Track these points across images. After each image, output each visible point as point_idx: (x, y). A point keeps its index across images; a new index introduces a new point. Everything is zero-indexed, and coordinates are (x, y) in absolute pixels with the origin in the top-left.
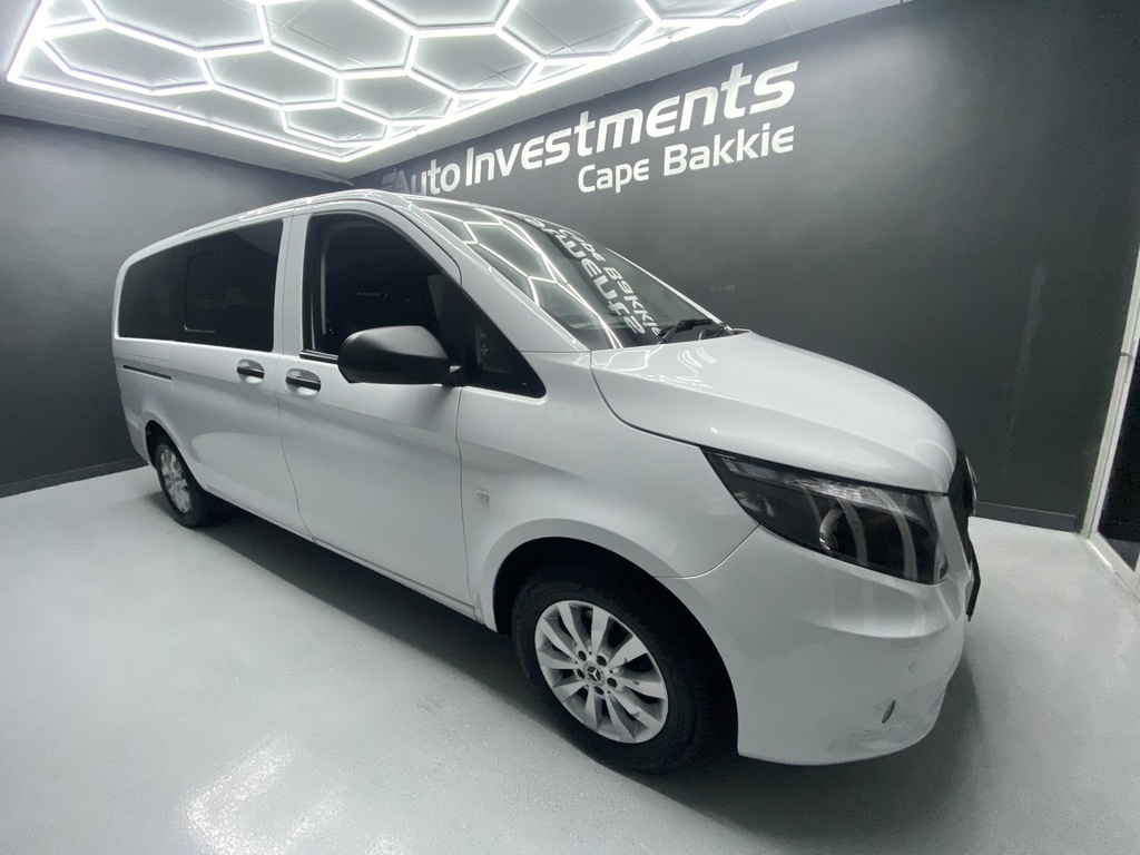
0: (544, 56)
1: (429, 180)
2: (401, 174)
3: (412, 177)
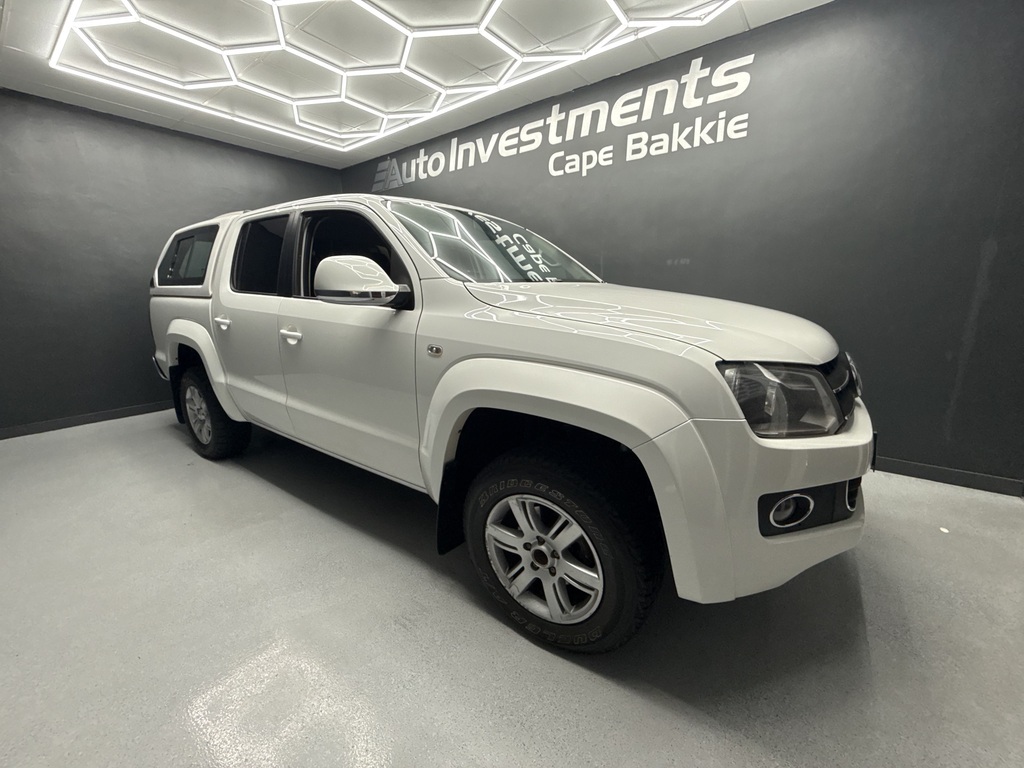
0: (523, 54)
1: (417, 167)
2: (394, 162)
3: (403, 164)
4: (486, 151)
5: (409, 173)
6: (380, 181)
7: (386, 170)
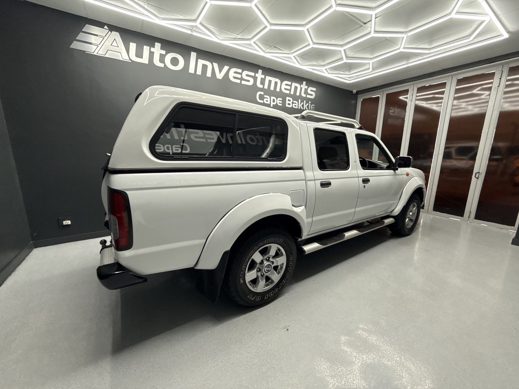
1: (151, 54)
2: (116, 35)
3: (131, 43)
4: (220, 72)
5: (139, 54)
6: (91, 43)
7: (101, 36)
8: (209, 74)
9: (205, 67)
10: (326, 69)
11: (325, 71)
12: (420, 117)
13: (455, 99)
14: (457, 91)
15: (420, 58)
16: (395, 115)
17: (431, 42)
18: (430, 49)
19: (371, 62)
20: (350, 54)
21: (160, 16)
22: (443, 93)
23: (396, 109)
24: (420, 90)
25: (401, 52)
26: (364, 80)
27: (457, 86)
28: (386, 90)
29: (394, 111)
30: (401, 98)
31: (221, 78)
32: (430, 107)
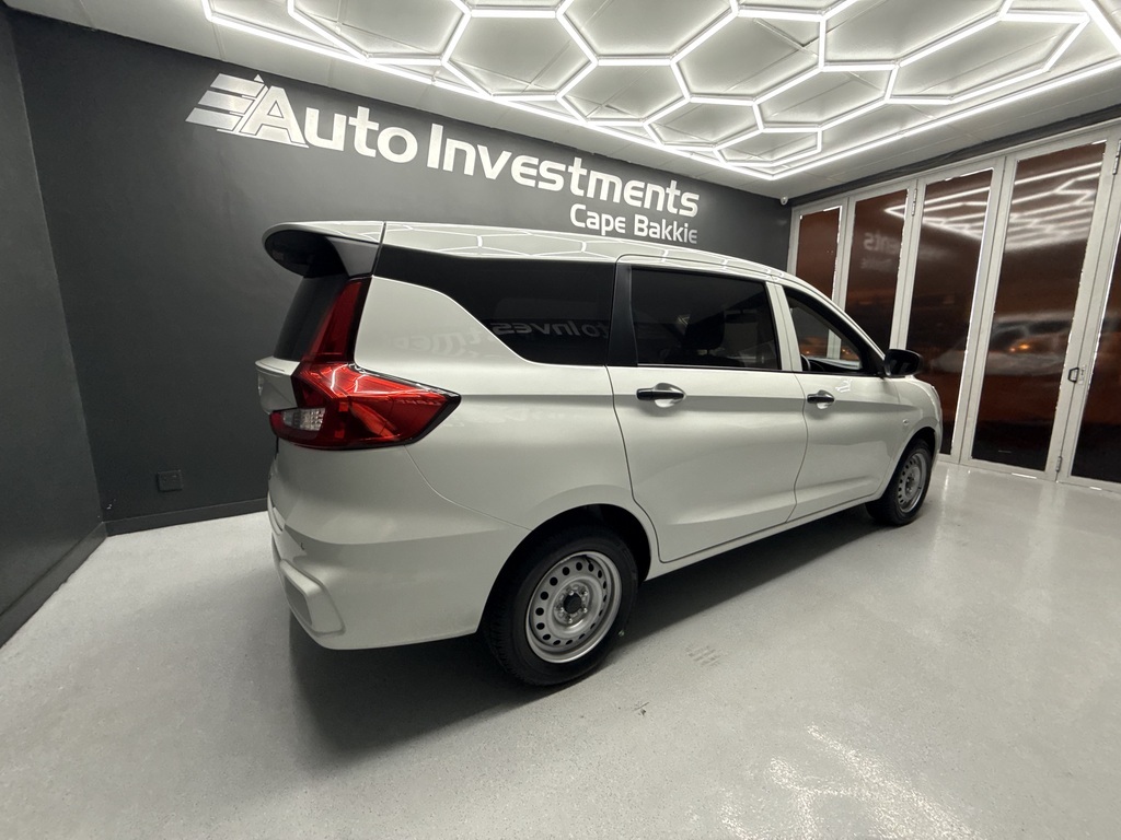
1: (350, 130)
2: (278, 93)
3: (308, 109)
4: (493, 164)
5: (325, 131)
6: (227, 112)
7: (248, 97)
8: (469, 169)
9: (460, 154)
10: (720, 151)
11: (718, 156)
12: (934, 253)
13: (1014, 209)
14: (1018, 191)
15: (931, 118)
16: (876, 249)
17: (953, 80)
18: (952, 96)
19: (819, 130)
20: (772, 115)
21: (366, 49)
22: (984, 196)
23: (878, 236)
24: (932, 190)
25: (886, 106)
26: (804, 172)
27: (1017, 179)
28: (856, 194)
29: (874, 242)
30: (890, 211)
31: (494, 178)
32: (957, 231)
